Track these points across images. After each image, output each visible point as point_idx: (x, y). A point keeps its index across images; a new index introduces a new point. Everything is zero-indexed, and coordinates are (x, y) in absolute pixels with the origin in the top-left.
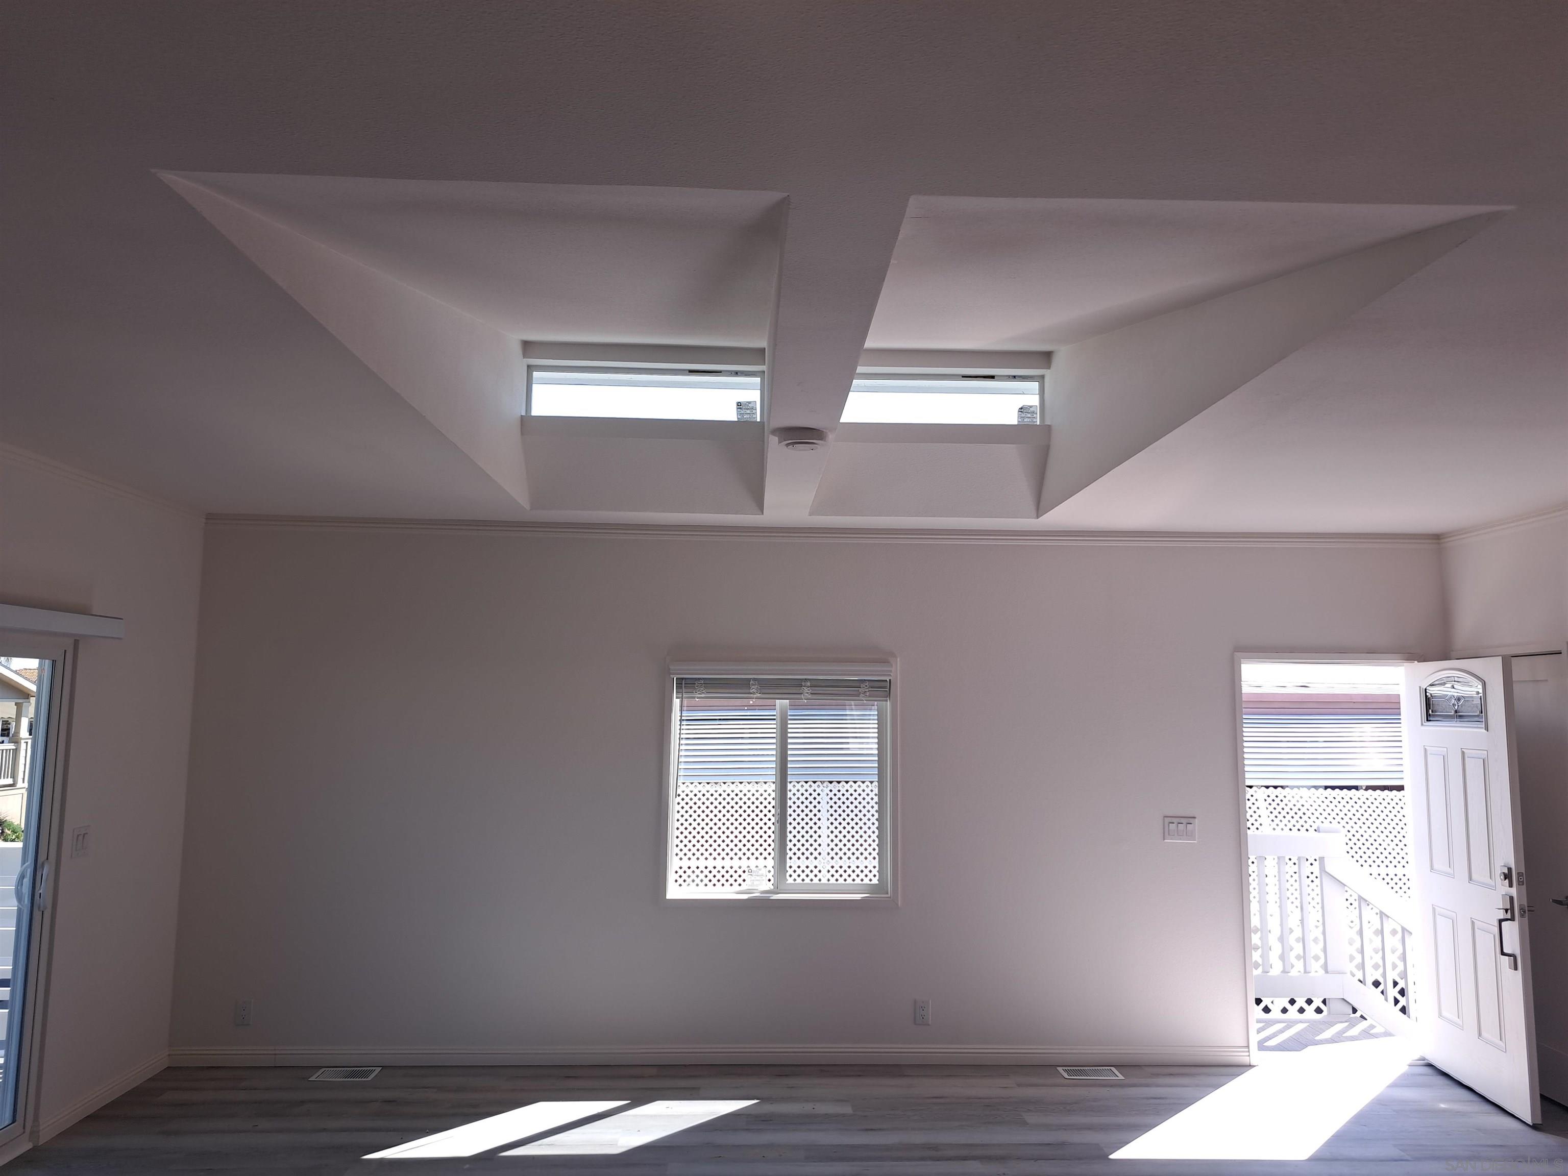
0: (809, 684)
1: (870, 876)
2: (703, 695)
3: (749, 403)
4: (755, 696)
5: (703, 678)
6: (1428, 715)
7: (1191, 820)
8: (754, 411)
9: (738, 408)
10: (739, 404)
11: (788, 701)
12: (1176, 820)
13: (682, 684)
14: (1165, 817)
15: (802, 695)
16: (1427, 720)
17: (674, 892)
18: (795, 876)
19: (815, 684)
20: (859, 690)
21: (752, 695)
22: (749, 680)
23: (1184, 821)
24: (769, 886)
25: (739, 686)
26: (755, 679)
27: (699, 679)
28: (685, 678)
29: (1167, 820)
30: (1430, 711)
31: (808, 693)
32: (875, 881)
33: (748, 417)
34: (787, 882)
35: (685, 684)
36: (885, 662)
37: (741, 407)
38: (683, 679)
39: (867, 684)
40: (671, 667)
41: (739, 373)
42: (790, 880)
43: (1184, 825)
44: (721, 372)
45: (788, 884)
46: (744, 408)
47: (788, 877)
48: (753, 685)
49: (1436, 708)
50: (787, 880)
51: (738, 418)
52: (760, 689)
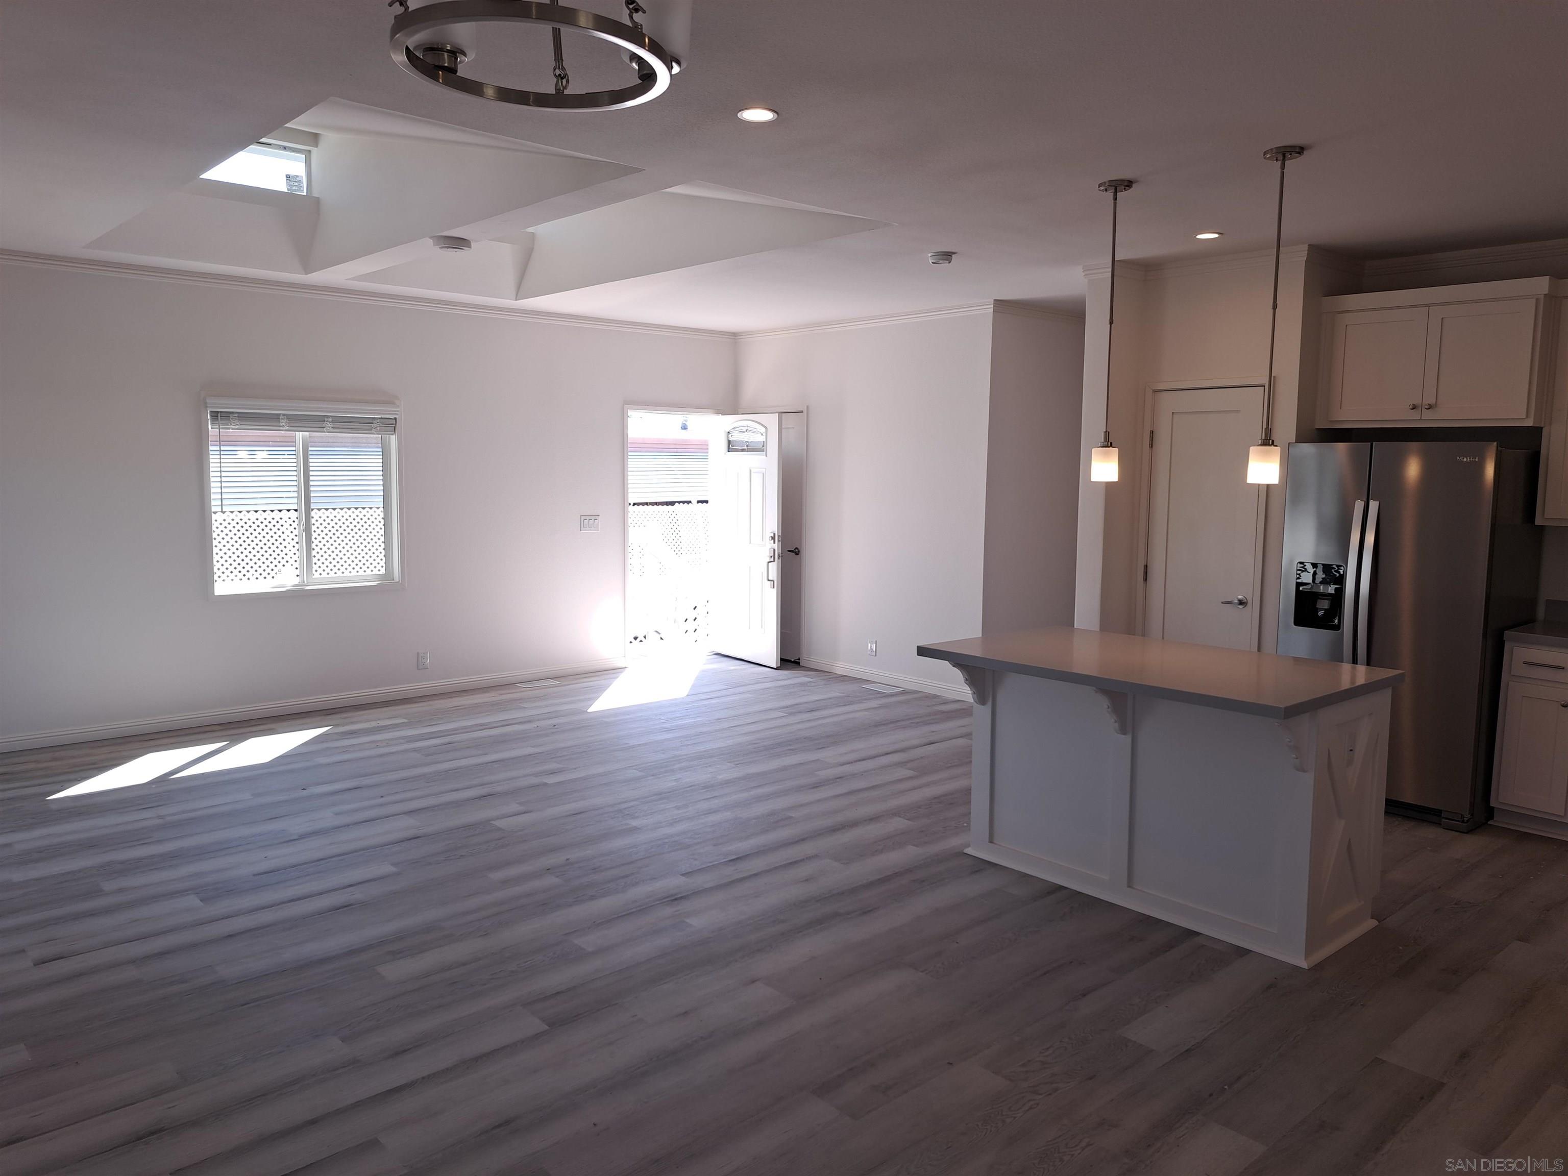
0: (331, 420)
1: (379, 567)
2: (237, 427)
3: (297, 176)
4: (284, 428)
5: (238, 413)
6: (729, 448)
7: (597, 517)
8: (301, 185)
9: (287, 180)
10: (288, 176)
11: (308, 433)
12: (588, 518)
13: (217, 416)
14: (581, 516)
15: (325, 429)
16: (728, 451)
17: (222, 588)
18: (320, 571)
19: (336, 420)
20: (371, 426)
21: (281, 428)
22: (280, 414)
23: (593, 518)
24: (297, 581)
25: (271, 420)
26: (284, 415)
27: (233, 413)
28: (221, 412)
29: (583, 518)
30: (731, 446)
31: (329, 427)
32: (383, 571)
33: (296, 188)
34: (313, 577)
35: (221, 416)
36: (390, 403)
37: (290, 179)
38: (218, 412)
39: (378, 421)
40: (208, 401)
41: (287, 149)
42: (316, 575)
43: (593, 521)
44: (270, 145)
45: (313, 578)
46: (292, 180)
47: (314, 572)
48: (282, 419)
49: (734, 444)
50: (314, 575)
51: (288, 189)
52: (288, 423)
